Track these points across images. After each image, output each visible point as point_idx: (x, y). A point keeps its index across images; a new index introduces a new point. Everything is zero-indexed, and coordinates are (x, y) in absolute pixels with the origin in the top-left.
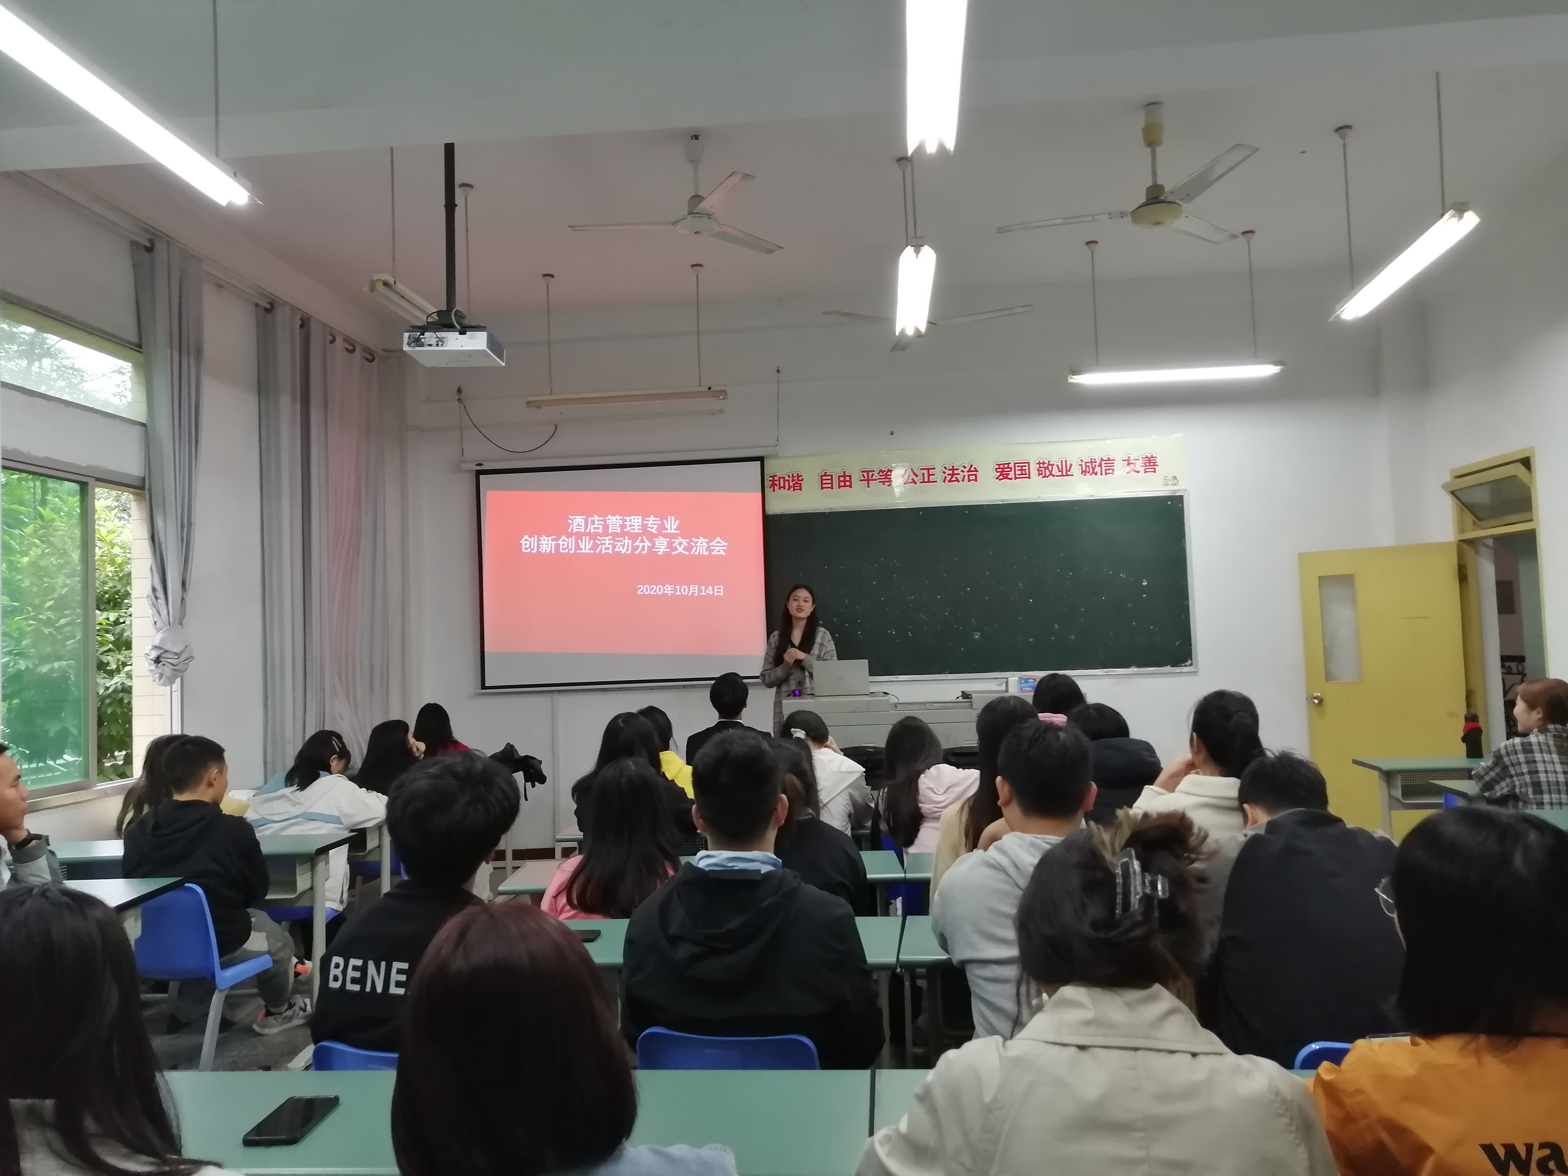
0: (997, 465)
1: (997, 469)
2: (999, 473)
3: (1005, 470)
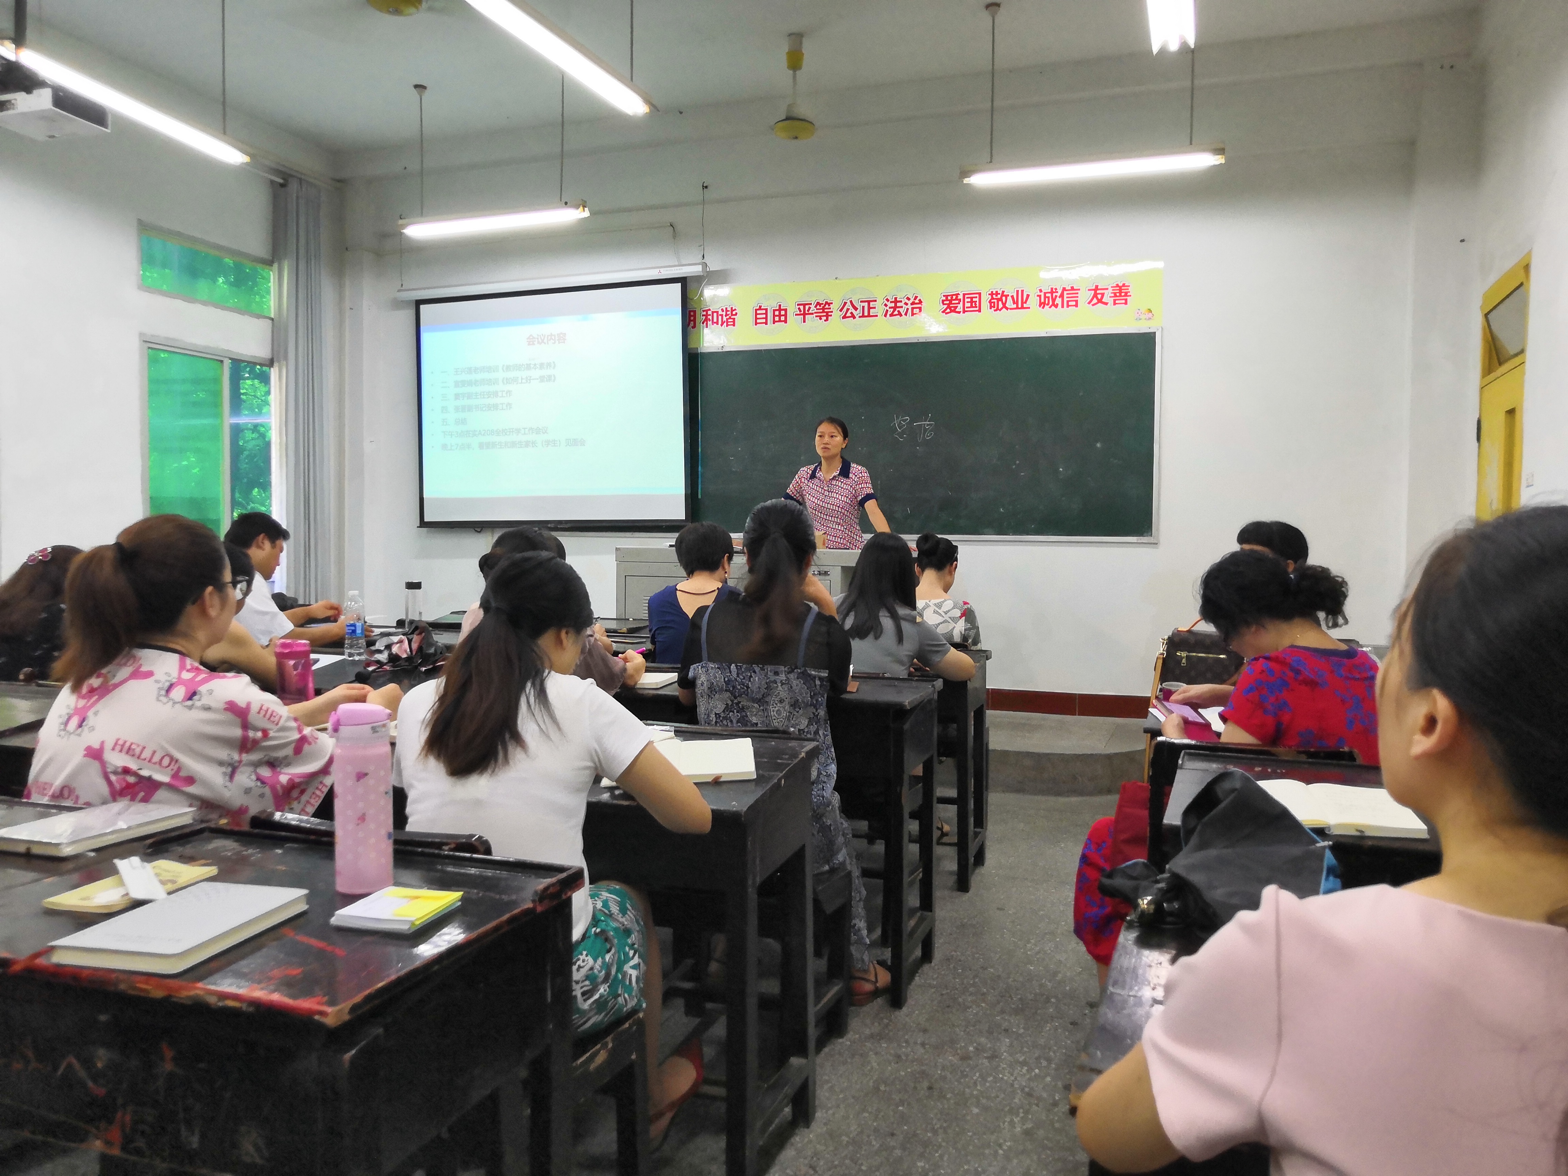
0: (944, 296)
1: (943, 301)
2: (945, 306)
3: (953, 302)
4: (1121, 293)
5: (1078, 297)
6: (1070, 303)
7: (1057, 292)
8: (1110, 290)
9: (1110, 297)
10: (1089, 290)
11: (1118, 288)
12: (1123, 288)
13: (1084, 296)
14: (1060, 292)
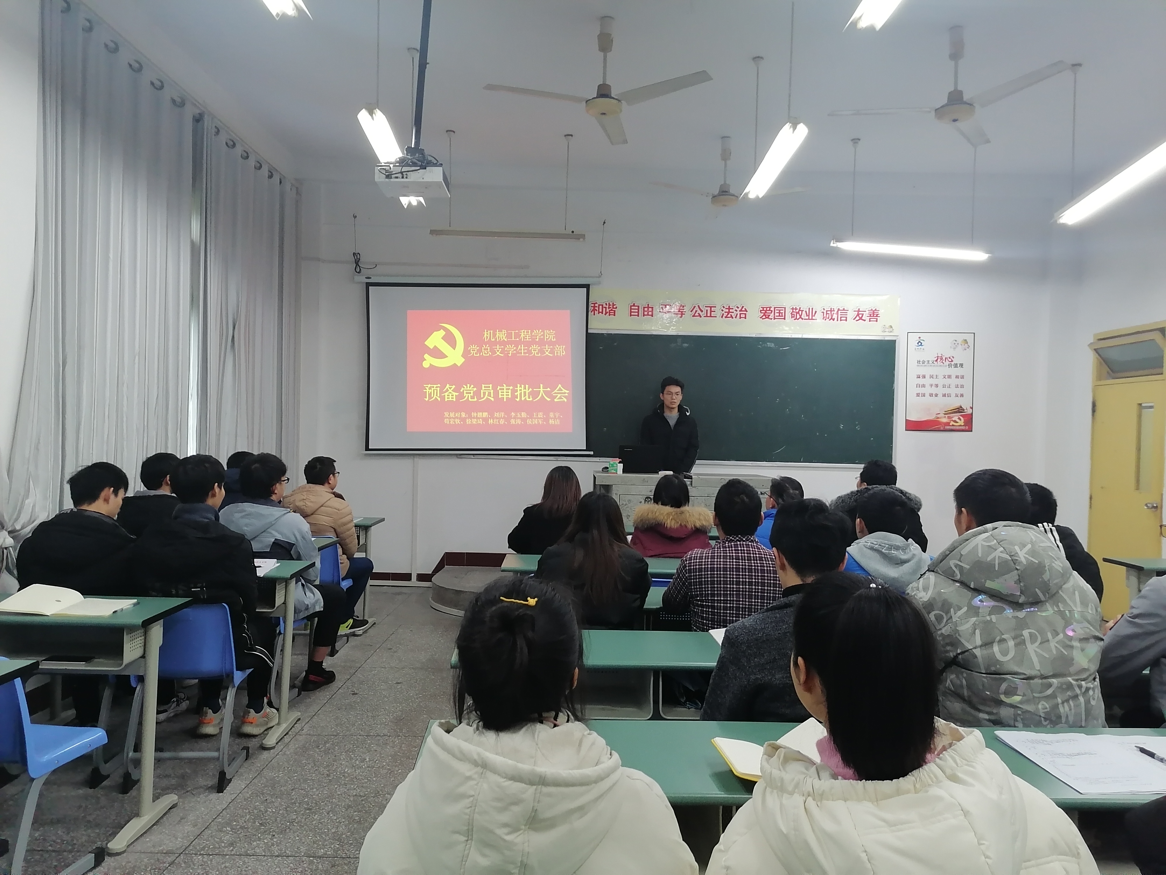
4: (874, 315)
5: (847, 315)
6: (842, 319)
7: (834, 311)
8: (867, 312)
9: (868, 316)
10: (854, 311)
11: (872, 311)
12: (875, 311)
13: (851, 315)
14: (836, 311)
